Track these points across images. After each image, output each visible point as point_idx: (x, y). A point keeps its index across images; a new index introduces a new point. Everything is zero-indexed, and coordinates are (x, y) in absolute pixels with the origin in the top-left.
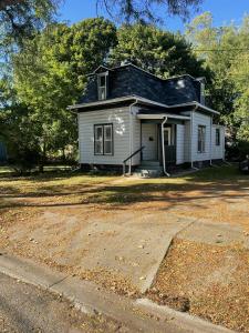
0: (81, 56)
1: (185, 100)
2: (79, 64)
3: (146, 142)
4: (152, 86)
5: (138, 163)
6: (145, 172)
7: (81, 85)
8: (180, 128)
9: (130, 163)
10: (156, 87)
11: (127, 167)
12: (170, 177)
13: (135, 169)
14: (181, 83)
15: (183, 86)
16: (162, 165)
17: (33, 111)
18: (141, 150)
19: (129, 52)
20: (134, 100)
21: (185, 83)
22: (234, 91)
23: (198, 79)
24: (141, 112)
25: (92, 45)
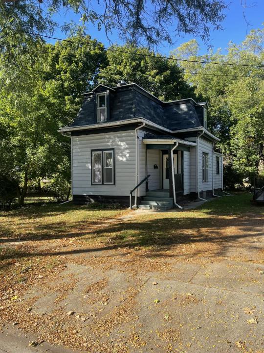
0: (68, 75)
1: (190, 125)
2: (66, 84)
3: (151, 170)
4: (155, 109)
5: (144, 194)
6: (154, 204)
7: (68, 106)
8: (186, 154)
9: (136, 194)
10: (158, 111)
11: (133, 198)
12: (183, 210)
13: (142, 201)
14: (183, 107)
15: (186, 110)
16: (172, 196)
17: (13, 134)
18: (146, 179)
19: (121, 74)
20: (141, 123)
21: (188, 107)
22: (232, 118)
23: (201, 104)
24: (147, 137)
25: (80, 65)
